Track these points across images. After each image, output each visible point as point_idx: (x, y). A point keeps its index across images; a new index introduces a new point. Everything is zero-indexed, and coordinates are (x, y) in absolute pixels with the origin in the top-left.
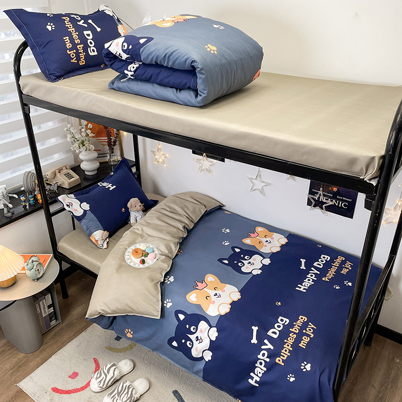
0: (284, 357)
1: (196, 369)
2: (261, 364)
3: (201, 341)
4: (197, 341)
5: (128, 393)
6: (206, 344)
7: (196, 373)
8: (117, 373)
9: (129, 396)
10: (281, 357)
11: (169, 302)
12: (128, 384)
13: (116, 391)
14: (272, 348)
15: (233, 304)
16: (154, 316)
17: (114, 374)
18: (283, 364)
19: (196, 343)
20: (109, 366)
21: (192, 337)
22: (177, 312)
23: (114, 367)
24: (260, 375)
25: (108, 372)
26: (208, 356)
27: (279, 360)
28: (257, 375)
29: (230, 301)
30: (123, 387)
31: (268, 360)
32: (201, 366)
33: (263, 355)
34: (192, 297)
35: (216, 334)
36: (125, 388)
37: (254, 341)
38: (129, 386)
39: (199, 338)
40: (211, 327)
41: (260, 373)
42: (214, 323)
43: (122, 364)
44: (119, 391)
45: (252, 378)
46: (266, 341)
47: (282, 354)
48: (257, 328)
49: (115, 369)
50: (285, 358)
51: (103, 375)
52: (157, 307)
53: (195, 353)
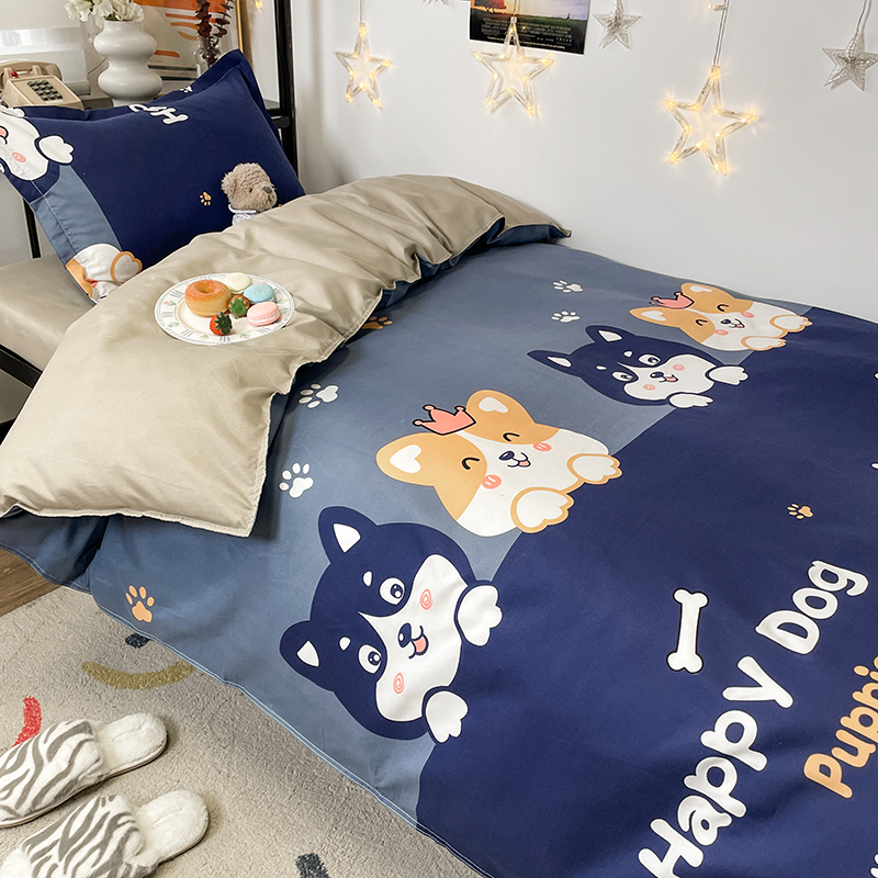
0: (853, 751)
1: (390, 774)
2: (716, 777)
3: (421, 644)
4: (403, 644)
5: (103, 845)
6: (443, 660)
7: (392, 791)
8: (85, 758)
9: (106, 857)
10: (837, 752)
11: (301, 475)
12: (115, 807)
13: (58, 834)
14: (785, 700)
15: (584, 496)
16: (229, 524)
17: (71, 763)
18: (846, 792)
19: (397, 655)
20: (62, 729)
21: (387, 627)
22: (331, 517)
23: (82, 737)
24: (707, 838)
25: (52, 752)
26: (449, 717)
27: (825, 770)
28: (689, 836)
29: (572, 483)
30: (90, 818)
31: (758, 762)
32: (412, 760)
33: (735, 733)
34: (404, 459)
35: (494, 617)
36: (99, 826)
37: (685, 658)
38: (120, 816)
39: (415, 634)
40: (472, 582)
41: (705, 825)
42: (487, 566)
43: (119, 730)
44: (71, 834)
45: (661, 848)
46: (748, 665)
47: (841, 735)
48: (700, 600)
49: (81, 744)
50: (859, 761)
51: (29, 763)
52: (246, 490)
53: (391, 702)
